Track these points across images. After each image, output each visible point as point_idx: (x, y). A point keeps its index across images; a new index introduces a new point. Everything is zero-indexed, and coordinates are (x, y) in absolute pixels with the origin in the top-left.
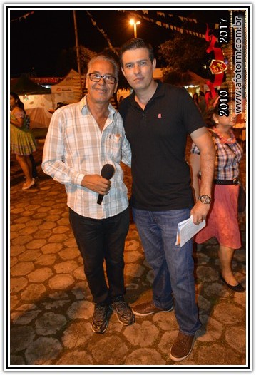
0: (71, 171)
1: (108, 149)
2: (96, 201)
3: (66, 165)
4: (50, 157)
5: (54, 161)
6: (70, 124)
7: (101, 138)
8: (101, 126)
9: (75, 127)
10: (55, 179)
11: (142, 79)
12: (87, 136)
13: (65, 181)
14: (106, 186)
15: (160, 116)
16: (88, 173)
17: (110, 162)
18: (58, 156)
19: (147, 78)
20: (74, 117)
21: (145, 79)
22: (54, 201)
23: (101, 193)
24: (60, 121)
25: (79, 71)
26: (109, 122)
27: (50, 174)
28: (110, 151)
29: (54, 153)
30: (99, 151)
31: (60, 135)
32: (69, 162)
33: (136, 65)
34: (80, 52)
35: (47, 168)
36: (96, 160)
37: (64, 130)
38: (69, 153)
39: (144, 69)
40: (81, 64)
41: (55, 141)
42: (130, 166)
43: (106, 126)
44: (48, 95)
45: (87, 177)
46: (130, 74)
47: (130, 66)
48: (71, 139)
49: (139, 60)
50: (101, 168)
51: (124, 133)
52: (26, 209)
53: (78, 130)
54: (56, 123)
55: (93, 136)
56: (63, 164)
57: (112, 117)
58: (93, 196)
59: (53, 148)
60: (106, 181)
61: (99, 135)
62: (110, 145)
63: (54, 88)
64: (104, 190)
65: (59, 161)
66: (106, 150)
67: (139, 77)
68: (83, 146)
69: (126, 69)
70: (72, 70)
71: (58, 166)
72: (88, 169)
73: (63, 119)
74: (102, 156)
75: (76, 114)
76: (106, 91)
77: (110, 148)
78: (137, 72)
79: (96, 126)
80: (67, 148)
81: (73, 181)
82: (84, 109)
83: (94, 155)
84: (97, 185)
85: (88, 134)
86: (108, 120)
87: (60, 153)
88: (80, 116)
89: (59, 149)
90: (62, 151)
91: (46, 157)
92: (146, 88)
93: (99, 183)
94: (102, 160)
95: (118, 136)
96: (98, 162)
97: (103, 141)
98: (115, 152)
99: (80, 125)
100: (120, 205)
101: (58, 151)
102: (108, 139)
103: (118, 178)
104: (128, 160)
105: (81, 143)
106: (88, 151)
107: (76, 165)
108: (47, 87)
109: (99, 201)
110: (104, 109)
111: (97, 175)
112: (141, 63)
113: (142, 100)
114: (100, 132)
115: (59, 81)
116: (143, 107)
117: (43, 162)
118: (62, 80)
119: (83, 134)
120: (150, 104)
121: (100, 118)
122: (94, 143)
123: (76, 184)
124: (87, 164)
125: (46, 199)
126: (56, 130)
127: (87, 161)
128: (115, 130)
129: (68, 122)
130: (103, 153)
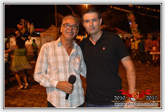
0: (50, 79)
1: (73, 66)
2: (65, 98)
3: (48, 76)
4: (38, 71)
5: (40, 73)
6: (51, 51)
7: (68, 59)
8: (69, 53)
9: (53, 53)
10: (41, 84)
11: (94, 28)
12: (60, 58)
13: (47, 86)
14: (71, 88)
15: (104, 48)
16: (61, 80)
17: (74, 74)
18: (43, 70)
19: (97, 28)
20: (53, 48)
21: (96, 28)
22: (37, 97)
23: (68, 92)
24: (45, 50)
25: (56, 25)
26: (73, 51)
27: (38, 81)
28: (74, 67)
29: (41, 69)
30: (67, 67)
31: (45, 58)
32: (50, 74)
33: (91, 21)
34: (57, 16)
35: (37, 78)
36: (65, 72)
37: (47, 55)
38: (50, 69)
39: (95, 24)
40: (57, 23)
41: (42, 62)
42: (85, 77)
43: (72, 53)
44: (38, 38)
45: (60, 82)
46: (87, 25)
47: (87, 22)
48: (51, 60)
49: (92, 18)
50: (68, 77)
51: (83, 57)
52: (20, 102)
53: (55, 55)
54: (43, 51)
55: (64, 58)
56: (46, 75)
57: (75, 48)
58: (63, 95)
59: (40, 65)
60: (71, 85)
61: (68, 58)
62: (74, 64)
63: (42, 34)
64: (70, 90)
65: (44, 73)
66: (72, 66)
67: (92, 27)
68: (58, 64)
69: (85, 23)
70: (52, 25)
71: (43, 76)
72: (61, 78)
73: (47, 49)
74: (69, 70)
75: (54, 46)
76: (72, 33)
77: (74, 65)
78: (91, 25)
79: (66, 52)
80: (49, 65)
81: (51, 85)
82: (59, 44)
83: (64, 69)
84: (66, 88)
85: (61, 57)
86: (73, 50)
87: (44, 69)
88: (57, 47)
89: (44, 66)
90: (46, 68)
91: (36, 71)
92: (96, 33)
93: (67, 86)
94: (69, 72)
95: (79, 59)
96: (67, 73)
97: (70, 61)
98: (77, 68)
99: (56, 52)
100: (79, 101)
101: (43, 67)
102: (73, 60)
103: (78, 84)
104: (84, 74)
105: (57, 62)
106: (61, 67)
107: (54, 75)
108: (38, 33)
109: (67, 98)
110: (70, 44)
111: (66, 82)
112: (94, 20)
113: (94, 40)
114: (68, 56)
115: (45, 31)
116: (94, 44)
117: (35, 74)
118: (47, 30)
119: (59, 57)
120: (98, 42)
121: (68, 48)
122: (65, 62)
123: (53, 88)
124: (61, 75)
125: (32, 96)
126: (43, 55)
127: (60, 72)
128: (77, 55)
129: (50, 51)
130: (70, 68)
